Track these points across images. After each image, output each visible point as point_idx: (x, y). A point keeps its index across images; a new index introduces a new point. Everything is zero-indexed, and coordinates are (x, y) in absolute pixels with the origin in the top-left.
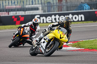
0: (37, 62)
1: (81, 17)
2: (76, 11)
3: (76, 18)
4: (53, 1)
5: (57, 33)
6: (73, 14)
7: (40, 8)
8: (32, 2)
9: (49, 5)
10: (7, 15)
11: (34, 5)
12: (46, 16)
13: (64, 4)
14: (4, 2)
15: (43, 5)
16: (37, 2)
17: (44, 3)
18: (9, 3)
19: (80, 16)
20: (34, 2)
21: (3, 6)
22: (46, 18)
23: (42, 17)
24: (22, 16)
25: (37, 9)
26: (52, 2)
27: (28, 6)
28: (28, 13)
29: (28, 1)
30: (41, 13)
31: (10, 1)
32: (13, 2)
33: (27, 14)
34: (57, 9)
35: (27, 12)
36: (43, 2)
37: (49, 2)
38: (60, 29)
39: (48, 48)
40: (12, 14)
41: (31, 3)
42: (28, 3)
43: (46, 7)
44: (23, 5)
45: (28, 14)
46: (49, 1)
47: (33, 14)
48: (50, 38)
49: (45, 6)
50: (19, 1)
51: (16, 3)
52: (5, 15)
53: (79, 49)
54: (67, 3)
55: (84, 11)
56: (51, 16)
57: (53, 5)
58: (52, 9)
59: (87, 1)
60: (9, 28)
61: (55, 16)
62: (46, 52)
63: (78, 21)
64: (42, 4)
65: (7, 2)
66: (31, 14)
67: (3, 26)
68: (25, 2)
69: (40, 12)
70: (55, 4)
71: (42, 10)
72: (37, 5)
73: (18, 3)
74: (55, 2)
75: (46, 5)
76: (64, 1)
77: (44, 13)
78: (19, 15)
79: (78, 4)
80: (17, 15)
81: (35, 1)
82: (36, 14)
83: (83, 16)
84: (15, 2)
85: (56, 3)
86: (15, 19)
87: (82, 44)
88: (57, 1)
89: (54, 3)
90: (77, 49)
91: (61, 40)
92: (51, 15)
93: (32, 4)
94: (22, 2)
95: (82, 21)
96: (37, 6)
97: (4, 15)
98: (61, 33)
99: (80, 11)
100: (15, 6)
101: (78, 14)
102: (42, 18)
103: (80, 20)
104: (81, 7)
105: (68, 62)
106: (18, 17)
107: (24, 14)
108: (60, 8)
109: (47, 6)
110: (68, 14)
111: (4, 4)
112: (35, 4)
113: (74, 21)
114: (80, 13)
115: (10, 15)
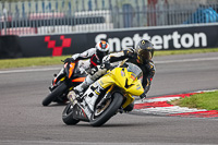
0: (100, 140)
1: (200, 39)
2: (187, 26)
3: (187, 41)
4: (137, 2)
5: (120, 76)
6: (182, 32)
7: (108, 18)
8: (90, 3)
9: (128, 12)
10: (33, 34)
11: (94, 12)
12: (121, 36)
13: (162, 9)
14: (26, 4)
15: (114, 11)
16: (100, 6)
17: (117, 8)
18: (37, 6)
19: (197, 36)
20: (93, 4)
21: (24, 13)
22: (121, 41)
23: (112, 38)
24: (67, 36)
25: (100, 20)
26: (134, 5)
27: (80, 13)
28: (80, 29)
29: (80, 3)
30: (108, 30)
31: (40, 3)
32: (46, 3)
33: (77, 32)
34: (146, 20)
35: (77, 27)
36: (113, 4)
37: (128, 6)
38: (127, 66)
39: (100, 108)
40: (43, 31)
41: (87, 7)
42: (80, 7)
43: (121, 16)
44: (70, 11)
45: (81, 32)
46: (127, 2)
47: (92, 31)
48: (104, 86)
49: (119, 14)
50: (60, 3)
51: (53, 8)
52: (29, 35)
53: (196, 110)
54: (168, 7)
55: (207, 24)
56: (132, 37)
57: (136, 10)
58: (135, 19)
59: (214, 2)
60: (37, 64)
61: (141, 35)
62: (95, 117)
63: (193, 47)
64: (111, 8)
65: (33, 4)
66: (87, 31)
67: (25, 60)
68: (73, 5)
69: (107, 27)
70: (141, 10)
71: (112, 21)
72: (101, 12)
73: (57, 6)
74: (140, 4)
75: (121, 11)
76: (161, 3)
77: (117, 30)
78: (60, 33)
79: (193, 8)
80: (56, 33)
81: (96, 2)
82: (98, 31)
83: (203, 36)
84: (50, 6)
85: (144, 7)
86: (52, 44)
87: (201, 101)
88: (146, 3)
89: (138, 8)
90: (191, 110)
91: (127, 90)
92: (131, 34)
93: (90, 9)
94: (66, 6)
95: (201, 47)
96: (99, 13)
97: (25, 35)
98: (128, 75)
99: (197, 25)
100: (50, 14)
101: (192, 31)
102: (111, 41)
103: (197, 44)
104: (200, 16)
105: (171, 141)
106: (57, 39)
107: (71, 32)
108: (152, 19)
109: (124, 14)
110: (170, 32)
111: (27, 10)
112: (97, 9)
113: (182, 48)
114: (198, 30)
115: (39, 34)
